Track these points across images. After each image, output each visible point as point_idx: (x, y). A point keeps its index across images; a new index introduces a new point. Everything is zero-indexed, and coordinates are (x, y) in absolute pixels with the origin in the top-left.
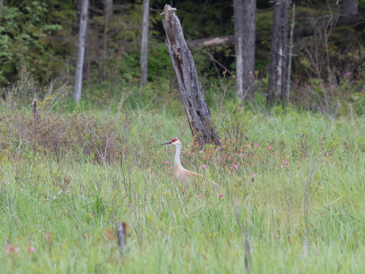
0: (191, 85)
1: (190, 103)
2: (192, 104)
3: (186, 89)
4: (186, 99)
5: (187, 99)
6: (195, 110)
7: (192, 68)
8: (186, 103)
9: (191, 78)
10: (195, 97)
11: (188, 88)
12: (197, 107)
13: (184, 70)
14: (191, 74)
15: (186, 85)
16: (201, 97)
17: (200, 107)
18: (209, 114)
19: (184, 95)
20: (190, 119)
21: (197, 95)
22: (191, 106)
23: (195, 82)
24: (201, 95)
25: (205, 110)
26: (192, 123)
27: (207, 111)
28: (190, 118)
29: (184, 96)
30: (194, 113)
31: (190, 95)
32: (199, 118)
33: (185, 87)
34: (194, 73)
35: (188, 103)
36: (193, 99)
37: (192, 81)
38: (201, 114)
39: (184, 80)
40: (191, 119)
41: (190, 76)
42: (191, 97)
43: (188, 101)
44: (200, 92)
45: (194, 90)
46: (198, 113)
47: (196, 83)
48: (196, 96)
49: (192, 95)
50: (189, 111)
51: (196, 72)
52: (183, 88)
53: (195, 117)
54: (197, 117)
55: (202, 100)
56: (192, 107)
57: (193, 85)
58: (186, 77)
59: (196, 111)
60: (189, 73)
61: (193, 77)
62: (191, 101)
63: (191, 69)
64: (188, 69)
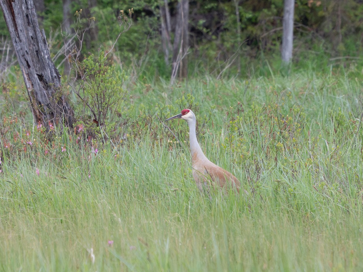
0: (27, 34)
1: (27, 62)
2: (31, 63)
3: (20, 41)
4: (21, 56)
5: (23, 56)
6: (35, 72)
7: (30, 7)
8: (22, 62)
9: (29, 23)
10: (35, 53)
11: (23, 38)
12: (38, 68)
13: (16, 11)
14: (27, 16)
15: (20, 34)
16: (44, 53)
17: (43, 68)
18: (57, 79)
19: (18, 49)
20: (28, 87)
21: (37, 49)
22: (29, 66)
23: (34, 27)
24: (43, 48)
25: (51, 72)
26: (32, 92)
27: (55, 75)
28: (29, 85)
29: (18, 52)
30: (34, 77)
31: (26, 49)
32: (41, 85)
33: (19, 37)
34: (33, 14)
35: (25, 63)
36: (32, 56)
37: (29, 28)
38: (44, 78)
39: (18, 26)
40: (31, 87)
41: (26, 19)
42: (29, 53)
43: (25, 60)
44: (43, 45)
45: (32, 42)
46: (41, 77)
47: (35, 31)
48: (37, 51)
49: (29, 49)
50: (27, 74)
51: (35, 14)
52: (17, 39)
53: (35, 83)
54: (39, 85)
55: (46, 57)
56: (31, 69)
57: (31, 34)
58: (20, 21)
59: (37, 75)
60: (25, 15)
61: (30, 22)
62: (29, 58)
63: (27, 8)
64: (21, 8)
